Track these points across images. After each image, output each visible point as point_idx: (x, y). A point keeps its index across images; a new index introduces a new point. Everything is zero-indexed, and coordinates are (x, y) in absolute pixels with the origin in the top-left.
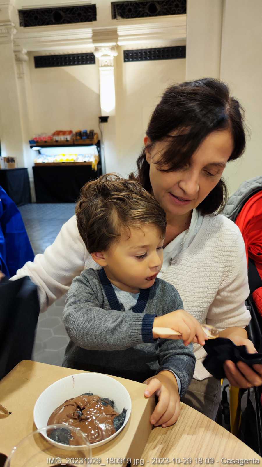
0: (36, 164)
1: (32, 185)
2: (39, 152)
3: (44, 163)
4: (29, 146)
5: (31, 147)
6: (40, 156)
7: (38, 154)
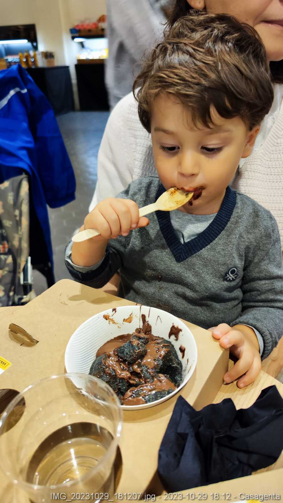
0: (79, 61)
1: (75, 89)
2: (82, 45)
3: (88, 59)
4: (69, 36)
5: (73, 38)
6: (84, 50)
7: (81, 47)
